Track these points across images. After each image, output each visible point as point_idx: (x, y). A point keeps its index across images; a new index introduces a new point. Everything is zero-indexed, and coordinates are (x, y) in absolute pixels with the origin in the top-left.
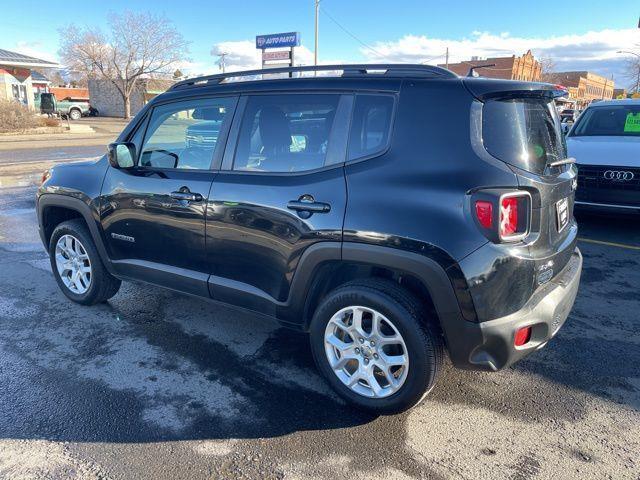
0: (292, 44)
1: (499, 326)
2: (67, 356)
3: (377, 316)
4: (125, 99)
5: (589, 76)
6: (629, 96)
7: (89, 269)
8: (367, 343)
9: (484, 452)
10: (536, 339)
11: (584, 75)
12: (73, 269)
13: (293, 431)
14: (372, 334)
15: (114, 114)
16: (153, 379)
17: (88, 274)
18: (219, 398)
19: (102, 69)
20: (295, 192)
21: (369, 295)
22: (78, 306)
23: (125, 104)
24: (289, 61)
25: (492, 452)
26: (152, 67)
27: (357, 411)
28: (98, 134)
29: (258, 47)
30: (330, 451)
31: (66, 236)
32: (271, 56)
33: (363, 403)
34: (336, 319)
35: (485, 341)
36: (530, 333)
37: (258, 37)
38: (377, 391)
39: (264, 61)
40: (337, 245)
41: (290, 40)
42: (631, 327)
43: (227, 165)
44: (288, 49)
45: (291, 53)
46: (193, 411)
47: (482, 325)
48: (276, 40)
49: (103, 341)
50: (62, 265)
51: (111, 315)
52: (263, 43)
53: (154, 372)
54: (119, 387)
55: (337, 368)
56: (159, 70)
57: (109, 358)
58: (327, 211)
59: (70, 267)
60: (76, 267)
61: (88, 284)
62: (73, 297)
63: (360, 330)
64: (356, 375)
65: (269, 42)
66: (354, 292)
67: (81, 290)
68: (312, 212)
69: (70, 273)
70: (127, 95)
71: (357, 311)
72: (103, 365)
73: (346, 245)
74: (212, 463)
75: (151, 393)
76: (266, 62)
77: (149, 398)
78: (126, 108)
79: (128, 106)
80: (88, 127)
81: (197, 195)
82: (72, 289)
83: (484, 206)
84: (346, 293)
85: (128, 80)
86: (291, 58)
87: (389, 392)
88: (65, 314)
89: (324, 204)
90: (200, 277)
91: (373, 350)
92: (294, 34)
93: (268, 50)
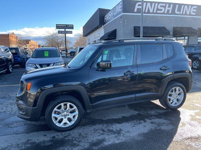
5: (31, 41)
6: (42, 47)
11: (30, 40)
20: (161, 66)
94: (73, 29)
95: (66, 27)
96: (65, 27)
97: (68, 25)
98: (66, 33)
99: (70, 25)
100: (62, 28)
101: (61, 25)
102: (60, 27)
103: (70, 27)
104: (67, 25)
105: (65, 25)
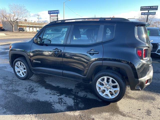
0: (58, 13)
1: (143, 79)
2: (25, 93)
3: (111, 79)
4: (13, 26)
7: (26, 70)
8: (108, 85)
9: (138, 110)
10: (149, 82)
12: (20, 70)
13: (92, 108)
14: (110, 83)
15: (9, 30)
16: (51, 98)
17: (25, 72)
18: (70, 101)
19: (6, 19)
20: (89, 49)
21: (109, 74)
22: (22, 80)
23: (13, 28)
24: (57, 17)
25: (140, 110)
26: (20, 18)
27: (105, 102)
28: (7, 36)
29: (49, 14)
30: (103, 112)
31: (19, 62)
32: (52, 16)
33: (107, 100)
34: (99, 80)
35: (139, 83)
36: (147, 81)
37: (48, 11)
38: (110, 97)
39: (50, 17)
40: (101, 62)
41: (57, 12)
42: (158, 80)
43: (68, 43)
44: (57, 14)
45: (57, 15)
46: (65, 105)
47: (139, 79)
48: (53, 12)
49: (33, 89)
50: (17, 70)
51: (32, 82)
52: (50, 12)
53: (50, 96)
54: (43, 100)
55: (99, 92)
56: (22, 19)
57: (37, 93)
58: (98, 53)
59: (19, 70)
60: (21, 70)
61: (25, 74)
62: (20, 78)
63: (106, 82)
64: (104, 94)
65: (51, 12)
66: (105, 73)
67: (23, 76)
68: (93, 54)
69: (19, 72)
70: (13, 25)
71: (105, 78)
72: (36, 95)
73: (104, 62)
74: (75, 117)
75: (52, 101)
76: (51, 18)
77: (52, 102)
78: (13, 29)
79: (14, 28)
80: (4, 34)
81: (60, 50)
82: (20, 76)
83: (139, 51)
84: (103, 73)
85: (13, 22)
86: (57, 16)
87: (114, 97)
88: (19, 82)
89: (97, 52)
90: (60, 71)
91: (110, 87)
92: (58, 10)
93: (51, 14)
94: (157, 10)
95: (151, 8)
96: (149, 8)
97: (153, 6)
98: (148, 14)
99: (155, 6)
100: (146, 10)
101: (145, 7)
102: (144, 9)
103: (154, 8)
104: (151, 7)
105: (149, 7)
